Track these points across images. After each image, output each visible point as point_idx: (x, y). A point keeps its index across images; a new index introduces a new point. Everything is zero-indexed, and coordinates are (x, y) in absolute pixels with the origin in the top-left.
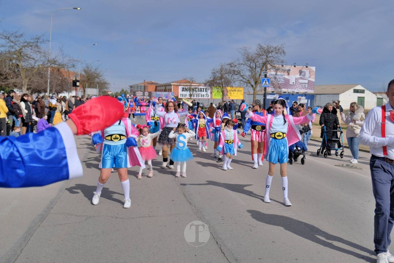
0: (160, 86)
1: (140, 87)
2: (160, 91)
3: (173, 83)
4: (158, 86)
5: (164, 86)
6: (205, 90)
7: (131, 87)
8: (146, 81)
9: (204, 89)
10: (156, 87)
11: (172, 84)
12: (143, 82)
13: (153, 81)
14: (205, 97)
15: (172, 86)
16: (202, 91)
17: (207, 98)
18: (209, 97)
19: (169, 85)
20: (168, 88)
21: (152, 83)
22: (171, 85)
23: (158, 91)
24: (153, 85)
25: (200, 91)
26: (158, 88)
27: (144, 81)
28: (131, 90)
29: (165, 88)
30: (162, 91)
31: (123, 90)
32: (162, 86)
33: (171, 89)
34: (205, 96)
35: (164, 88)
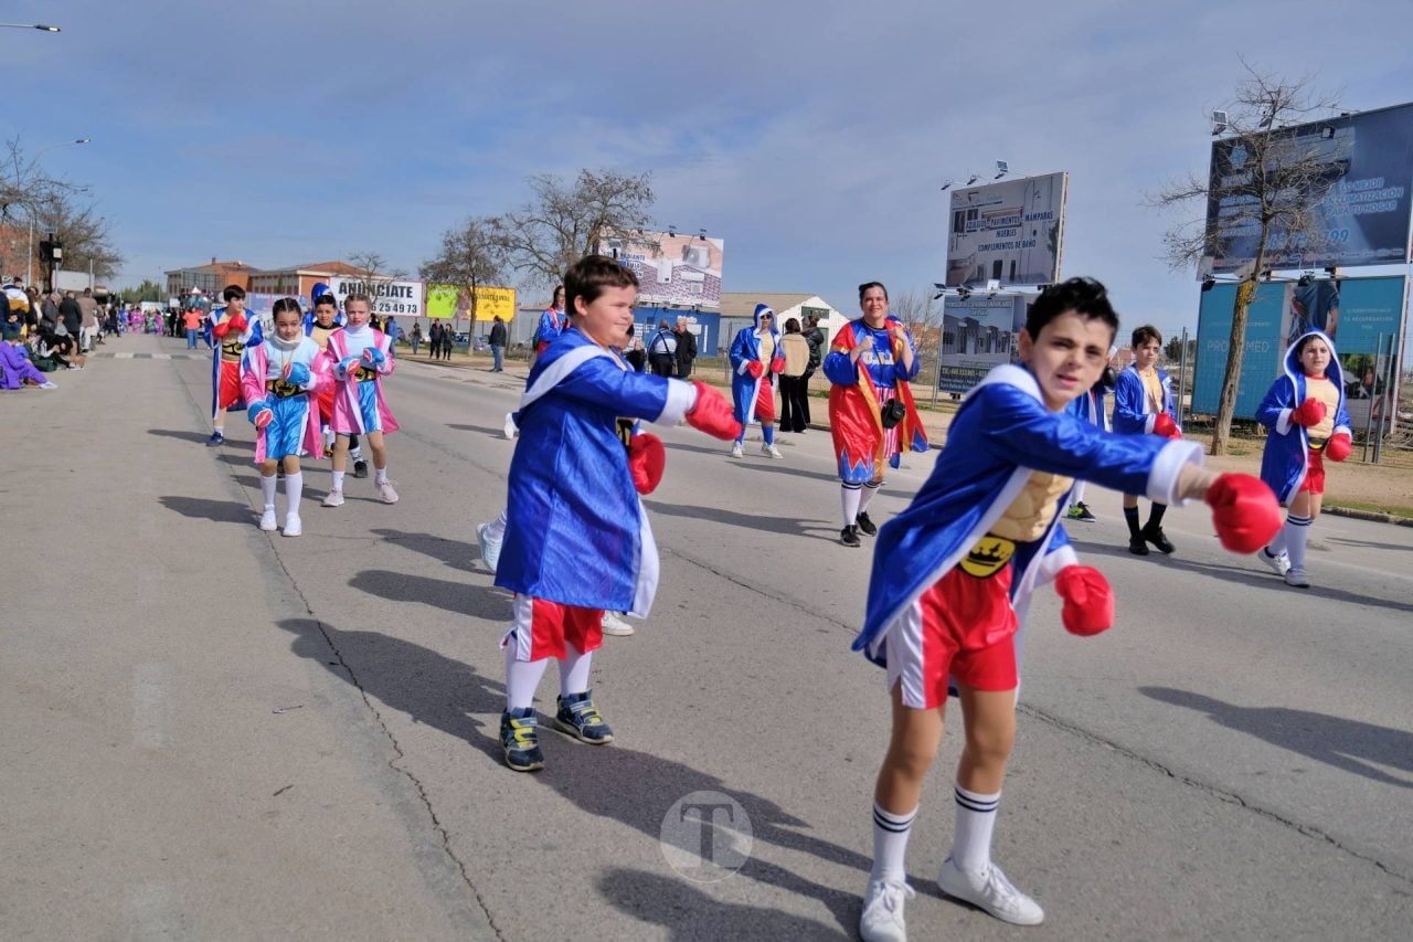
0: (263, 277)
1: (202, 278)
2: (263, 291)
3: (301, 269)
4: (257, 278)
5: (275, 277)
6: (405, 291)
7: (172, 276)
8: (217, 261)
9: (402, 288)
10: (250, 279)
11: (299, 272)
12: (210, 263)
13: (240, 263)
14: (406, 313)
15: (300, 278)
16: (397, 295)
17: (411, 314)
18: (418, 313)
19: (289, 276)
20: (286, 282)
21: (238, 268)
22: (297, 276)
23: (257, 290)
24: (239, 273)
25: (392, 294)
26: (256, 283)
27: (214, 259)
28: (170, 287)
29: (280, 282)
30: (269, 292)
31: (147, 284)
32: (269, 277)
33: (297, 288)
34: (406, 308)
35: (274, 283)
